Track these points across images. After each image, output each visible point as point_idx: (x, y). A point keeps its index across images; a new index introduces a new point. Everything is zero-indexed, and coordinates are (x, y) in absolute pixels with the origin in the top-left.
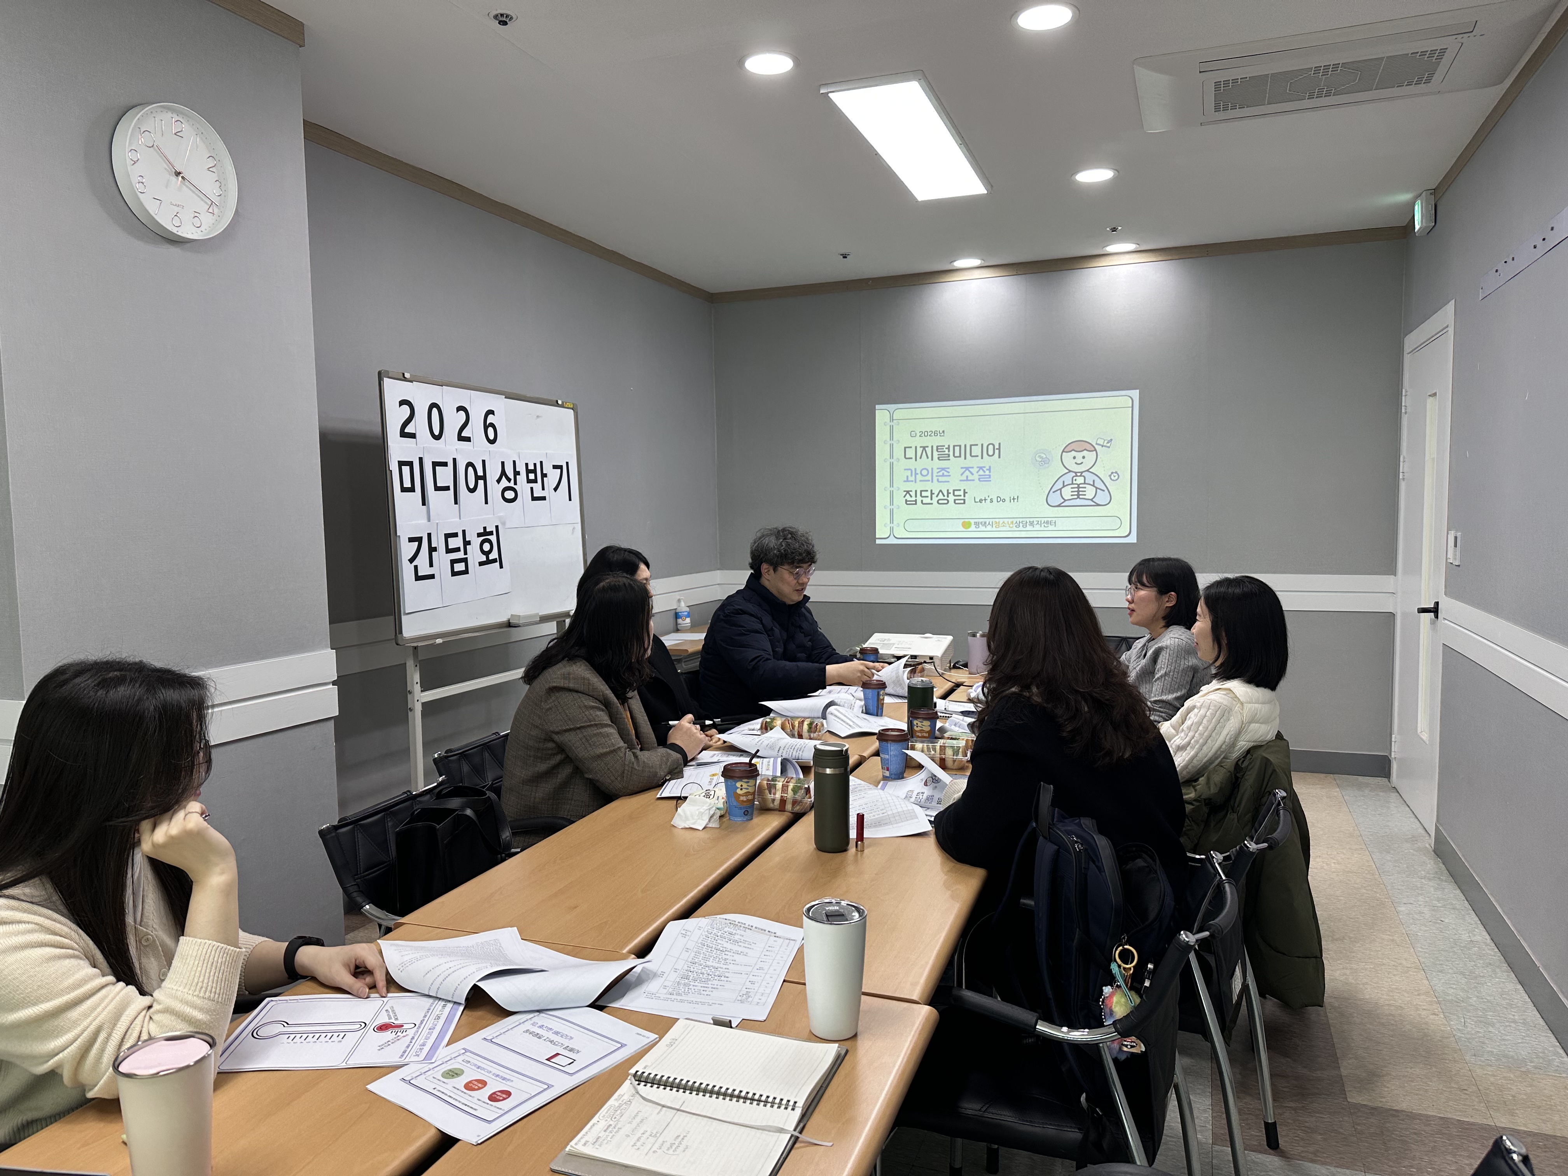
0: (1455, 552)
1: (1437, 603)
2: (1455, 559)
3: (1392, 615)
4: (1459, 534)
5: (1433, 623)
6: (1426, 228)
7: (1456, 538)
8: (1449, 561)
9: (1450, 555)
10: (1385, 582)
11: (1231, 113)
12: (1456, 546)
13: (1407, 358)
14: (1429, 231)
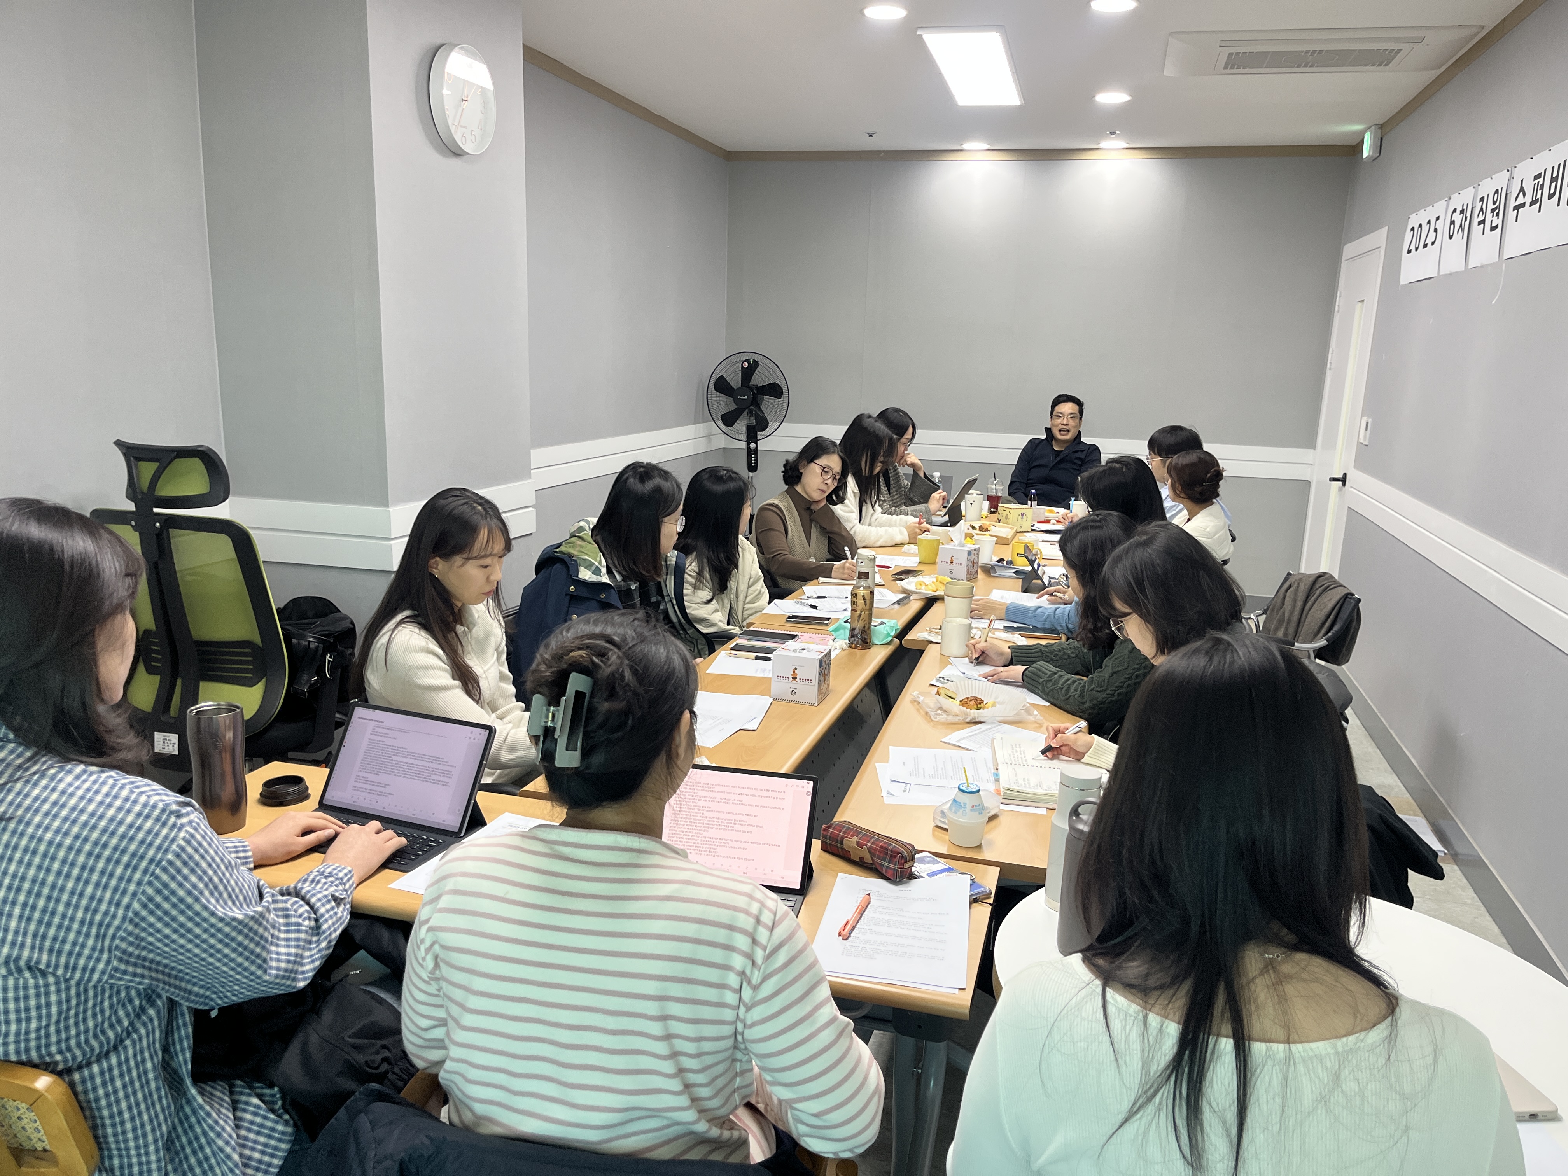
0: (1365, 434)
1: (1345, 474)
2: (1365, 439)
3: (1308, 483)
4: (1370, 420)
5: (1340, 490)
6: (1372, 156)
7: (1367, 423)
8: (1361, 441)
9: (1361, 436)
10: (1307, 455)
11: (1235, 71)
12: (1366, 429)
13: (1344, 265)
14: (1374, 159)
